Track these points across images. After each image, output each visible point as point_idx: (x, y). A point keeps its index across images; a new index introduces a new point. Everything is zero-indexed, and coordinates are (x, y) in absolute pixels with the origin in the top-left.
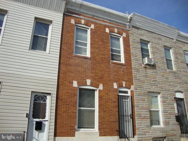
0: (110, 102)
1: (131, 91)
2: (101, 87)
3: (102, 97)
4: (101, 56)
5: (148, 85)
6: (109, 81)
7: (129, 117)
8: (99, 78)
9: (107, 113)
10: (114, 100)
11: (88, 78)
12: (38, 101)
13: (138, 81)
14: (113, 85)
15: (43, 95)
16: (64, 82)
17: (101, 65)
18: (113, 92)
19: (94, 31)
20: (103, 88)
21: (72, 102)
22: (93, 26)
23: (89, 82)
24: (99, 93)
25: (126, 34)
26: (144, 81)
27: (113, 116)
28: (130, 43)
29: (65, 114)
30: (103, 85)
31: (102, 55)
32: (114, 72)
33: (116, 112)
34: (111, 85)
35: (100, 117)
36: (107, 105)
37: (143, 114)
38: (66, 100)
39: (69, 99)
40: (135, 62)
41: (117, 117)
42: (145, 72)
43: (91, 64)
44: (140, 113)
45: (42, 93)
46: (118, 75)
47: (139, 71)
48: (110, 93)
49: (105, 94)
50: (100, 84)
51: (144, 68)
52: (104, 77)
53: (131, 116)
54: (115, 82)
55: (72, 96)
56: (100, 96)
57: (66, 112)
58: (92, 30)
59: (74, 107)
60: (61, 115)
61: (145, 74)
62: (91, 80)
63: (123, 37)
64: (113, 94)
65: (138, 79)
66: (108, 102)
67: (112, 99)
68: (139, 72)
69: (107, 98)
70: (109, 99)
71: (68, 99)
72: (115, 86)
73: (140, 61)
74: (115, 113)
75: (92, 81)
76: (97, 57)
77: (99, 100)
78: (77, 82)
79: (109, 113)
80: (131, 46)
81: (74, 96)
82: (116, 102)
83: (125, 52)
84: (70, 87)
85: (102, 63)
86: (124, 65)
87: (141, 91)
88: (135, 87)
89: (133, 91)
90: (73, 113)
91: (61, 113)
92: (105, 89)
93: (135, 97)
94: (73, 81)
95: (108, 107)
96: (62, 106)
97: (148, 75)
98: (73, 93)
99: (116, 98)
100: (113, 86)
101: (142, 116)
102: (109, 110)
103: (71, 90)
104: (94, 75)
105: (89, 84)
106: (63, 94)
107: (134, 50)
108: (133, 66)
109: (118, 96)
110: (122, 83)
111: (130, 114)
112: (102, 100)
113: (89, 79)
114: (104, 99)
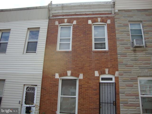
0: (90, 90)
1: (115, 77)
2: (81, 76)
3: (82, 86)
4: (83, 48)
5: (138, 70)
6: (90, 70)
7: (112, 104)
8: (79, 69)
9: (87, 100)
10: (94, 87)
11: (68, 70)
12: (30, 91)
13: (124, 66)
14: (94, 73)
15: (32, 86)
16: (48, 75)
17: (82, 56)
18: (94, 80)
19: (76, 26)
20: (83, 77)
21: (54, 91)
22: (75, 22)
23: (69, 73)
24: (79, 82)
25: (111, 20)
26: (132, 66)
27: (94, 103)
28: (116, 28)
29: (48, 101)
30: (83, 75)
31: (83, 46)
32: (96, 61)
33: (97, 99)
34: (92, 73)
35: (80, 104)
36: (87, 92)
37: (130, 101)
38: (49, 90)
39: (52, 89)
40: (121, 47)
41: (98, 104)
42: (133, 55)
43: (72, 56)
44: (127, 100)
45: (32, 85)
46: (100, 63)
47: (126, 55)
48: (90, 81)
49: (86, 82)
50: (80, 74)
51: (132, 51)
52: (85, 66)
53: (114, 103)
54: (96, 70)
55: (54, 86)
56: (80, 85)
57: (49, 100)
58: (75, 26)
59: (56, 95)
60: (45, 102)
61: (134, 58)
62: (71, 71)
63: (108, 25)
64: (94, 82)
65: (125, 64)
66: (88, 90)
67: (92, 87)
68: (126, 57)
69: (87, 86)
70: (90, 87)
71: (50, 89)
72: (97, 74)
73: (127, 45)
74: (95, 100)
75: (73, 72)
76: (78, 50)
77: (79, 89)
78: (59, 74)
79: (89, 100)
80: (116, 31)
81: (56, 86)
82: (96, 90)
83: (108, 39)
84: (53, 79)
85: (82, 54)
86: (107, 52)
87: (128, 76)
88: (120, 73)
89: (118, 77)
90: (54, 100)
91: (45, 101)
92: (85, 78)
93: (120, 83)
94: (55, 74)
95: (88, 95)
96: (46, 95)
97: (138, 58)
98: (55, 84)
99: (97, 86)
100: (94, 75)
101: (129, 103)
102: (89, 98)
103: (54, 81)
104: (74, 66)
105: (70, 75)
106: (46, 85)
107: (120, 35)
108: (118, 52)
109: (100, 83)
110: (105, 71)
111: (113, 102)
112: (82, 89)
113: (70, 70)
114: (84, 87)
